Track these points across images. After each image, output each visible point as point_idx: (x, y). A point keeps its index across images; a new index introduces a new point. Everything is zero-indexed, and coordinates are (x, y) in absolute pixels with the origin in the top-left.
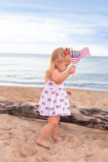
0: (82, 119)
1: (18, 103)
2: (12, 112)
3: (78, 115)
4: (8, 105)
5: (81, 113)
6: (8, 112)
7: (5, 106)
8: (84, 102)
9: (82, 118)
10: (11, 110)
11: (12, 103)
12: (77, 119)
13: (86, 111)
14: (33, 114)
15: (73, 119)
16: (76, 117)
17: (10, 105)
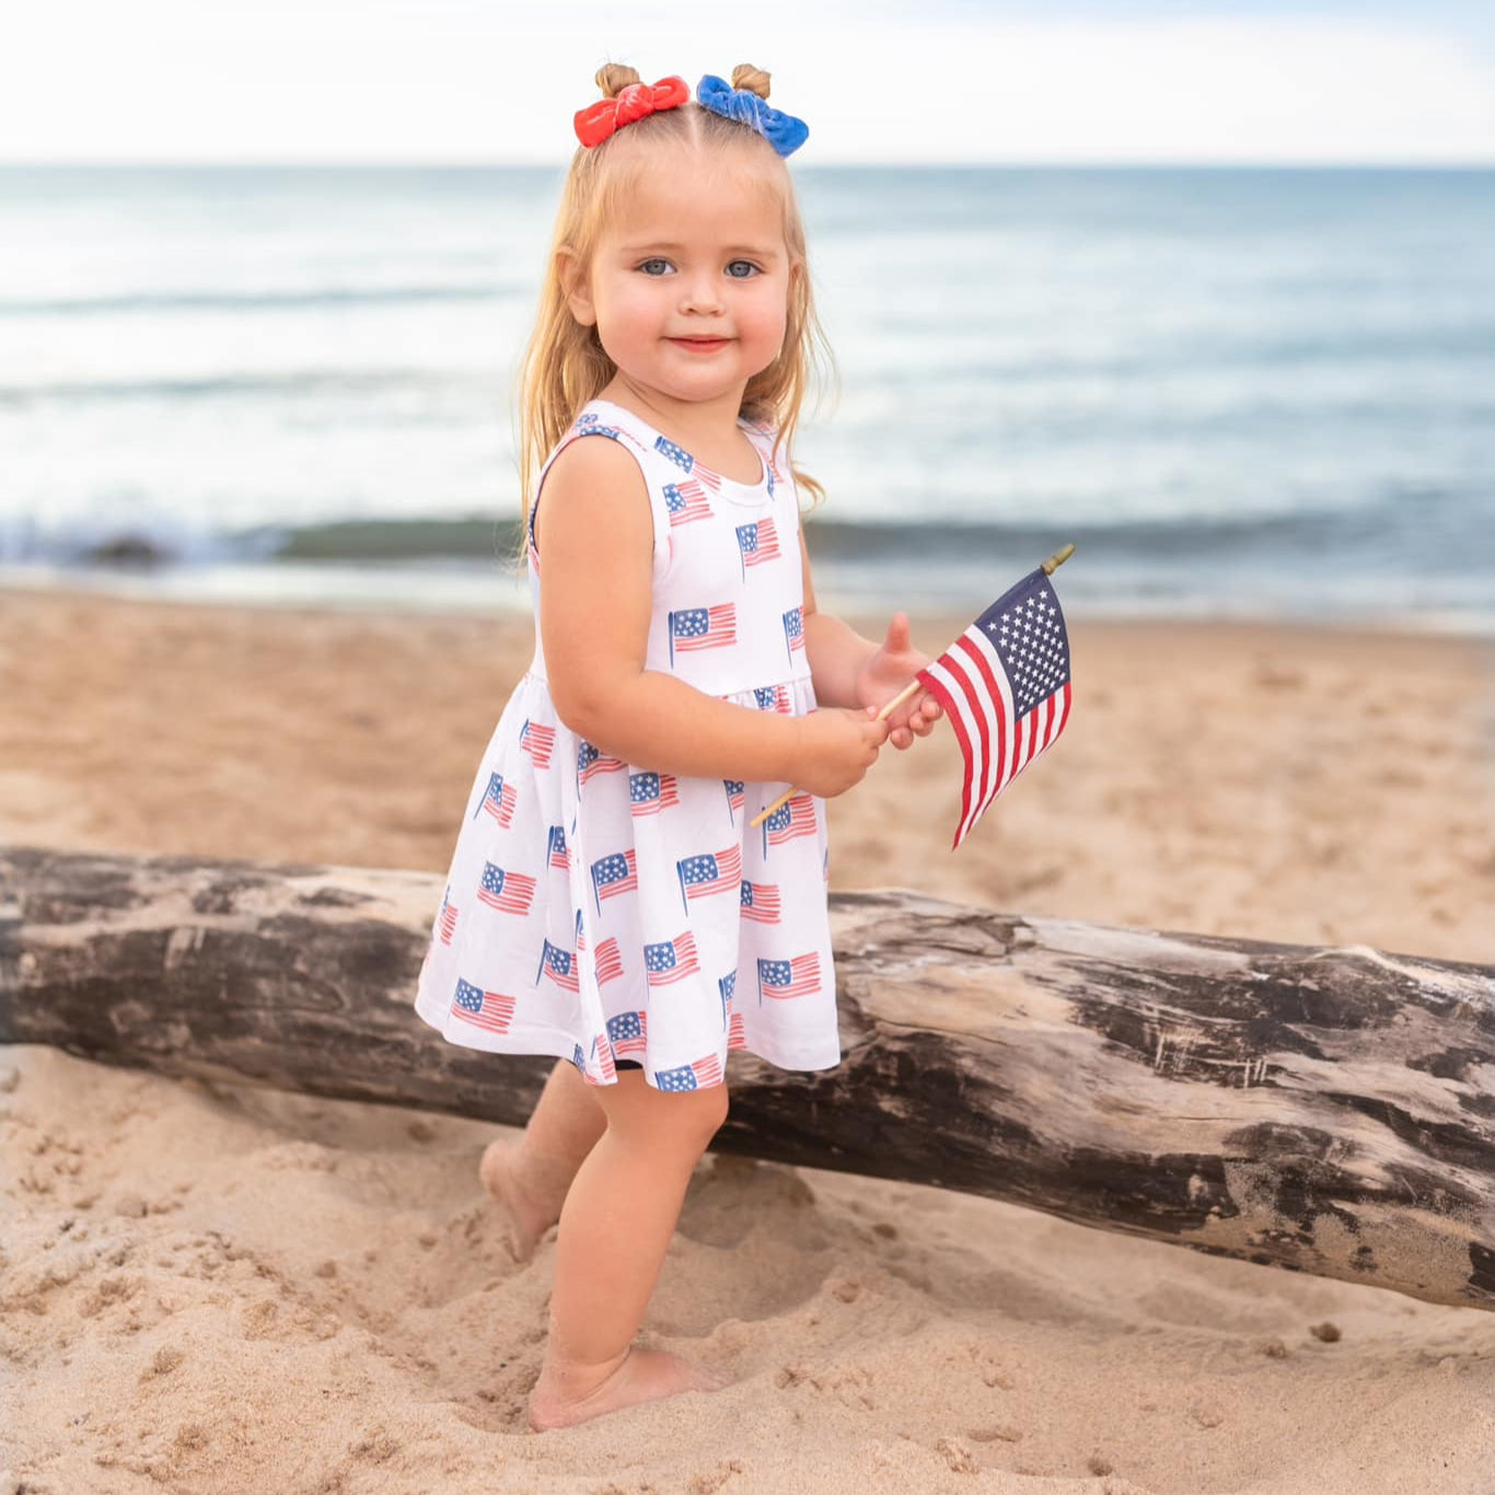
0: (1114, 1119)
1: (201, 881)
2: (114, 1017)
3: (1059, 1063)
4: (54, 919)
5: (1093, 1037)
6: (54, 1022)
7: (12, 934)
8: (1202, 829)
9: (1117, 1107)
10: (96, 983)
11: (112, 877)
12: (1042, 1128)
13: (1171, 999)
14: (399, 1046)
15: (984, 1122)
16: (1020, 1102)
17: (78, 918)
